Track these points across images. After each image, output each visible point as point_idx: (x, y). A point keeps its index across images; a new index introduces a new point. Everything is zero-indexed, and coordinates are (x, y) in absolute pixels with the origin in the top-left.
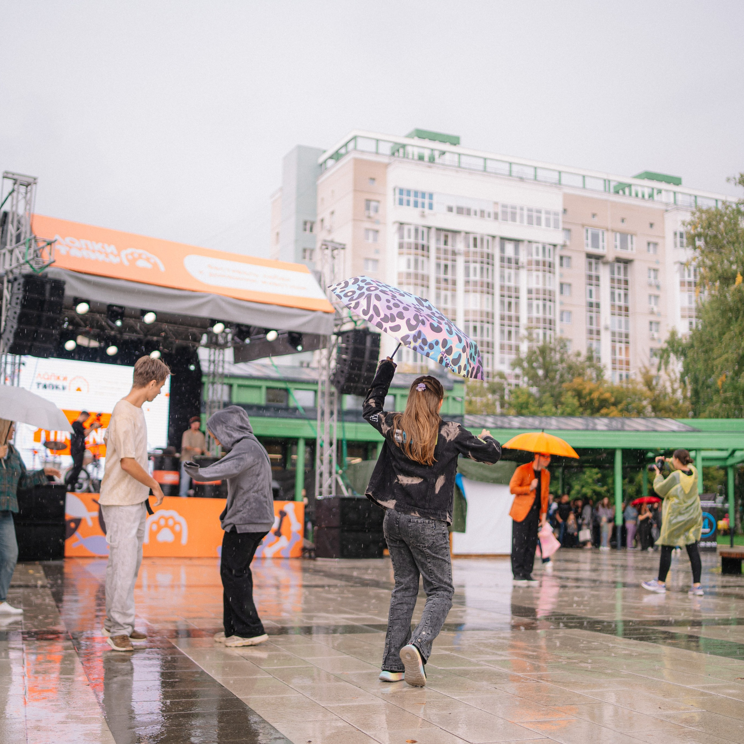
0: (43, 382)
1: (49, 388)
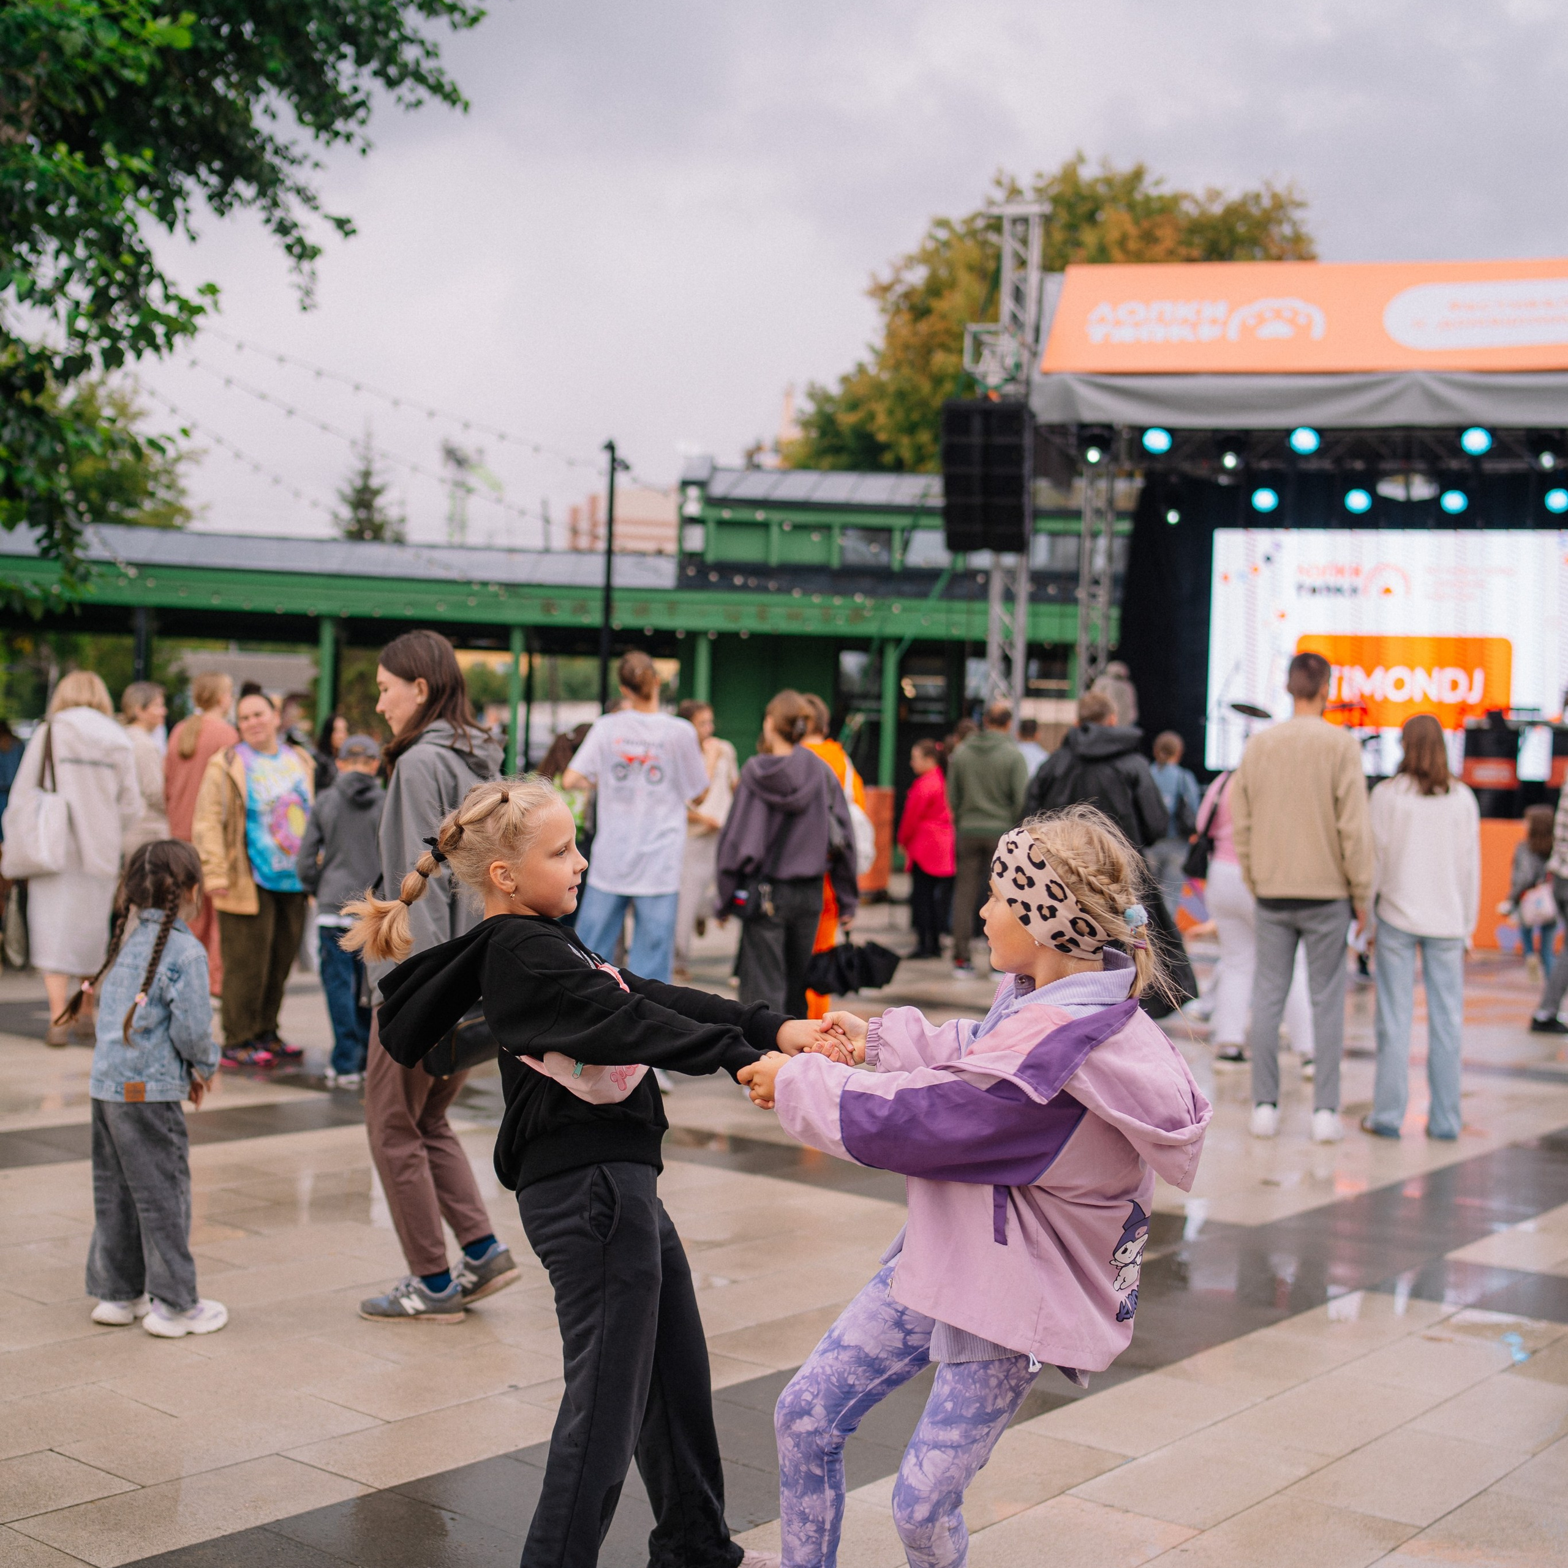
1: (1320, 593)
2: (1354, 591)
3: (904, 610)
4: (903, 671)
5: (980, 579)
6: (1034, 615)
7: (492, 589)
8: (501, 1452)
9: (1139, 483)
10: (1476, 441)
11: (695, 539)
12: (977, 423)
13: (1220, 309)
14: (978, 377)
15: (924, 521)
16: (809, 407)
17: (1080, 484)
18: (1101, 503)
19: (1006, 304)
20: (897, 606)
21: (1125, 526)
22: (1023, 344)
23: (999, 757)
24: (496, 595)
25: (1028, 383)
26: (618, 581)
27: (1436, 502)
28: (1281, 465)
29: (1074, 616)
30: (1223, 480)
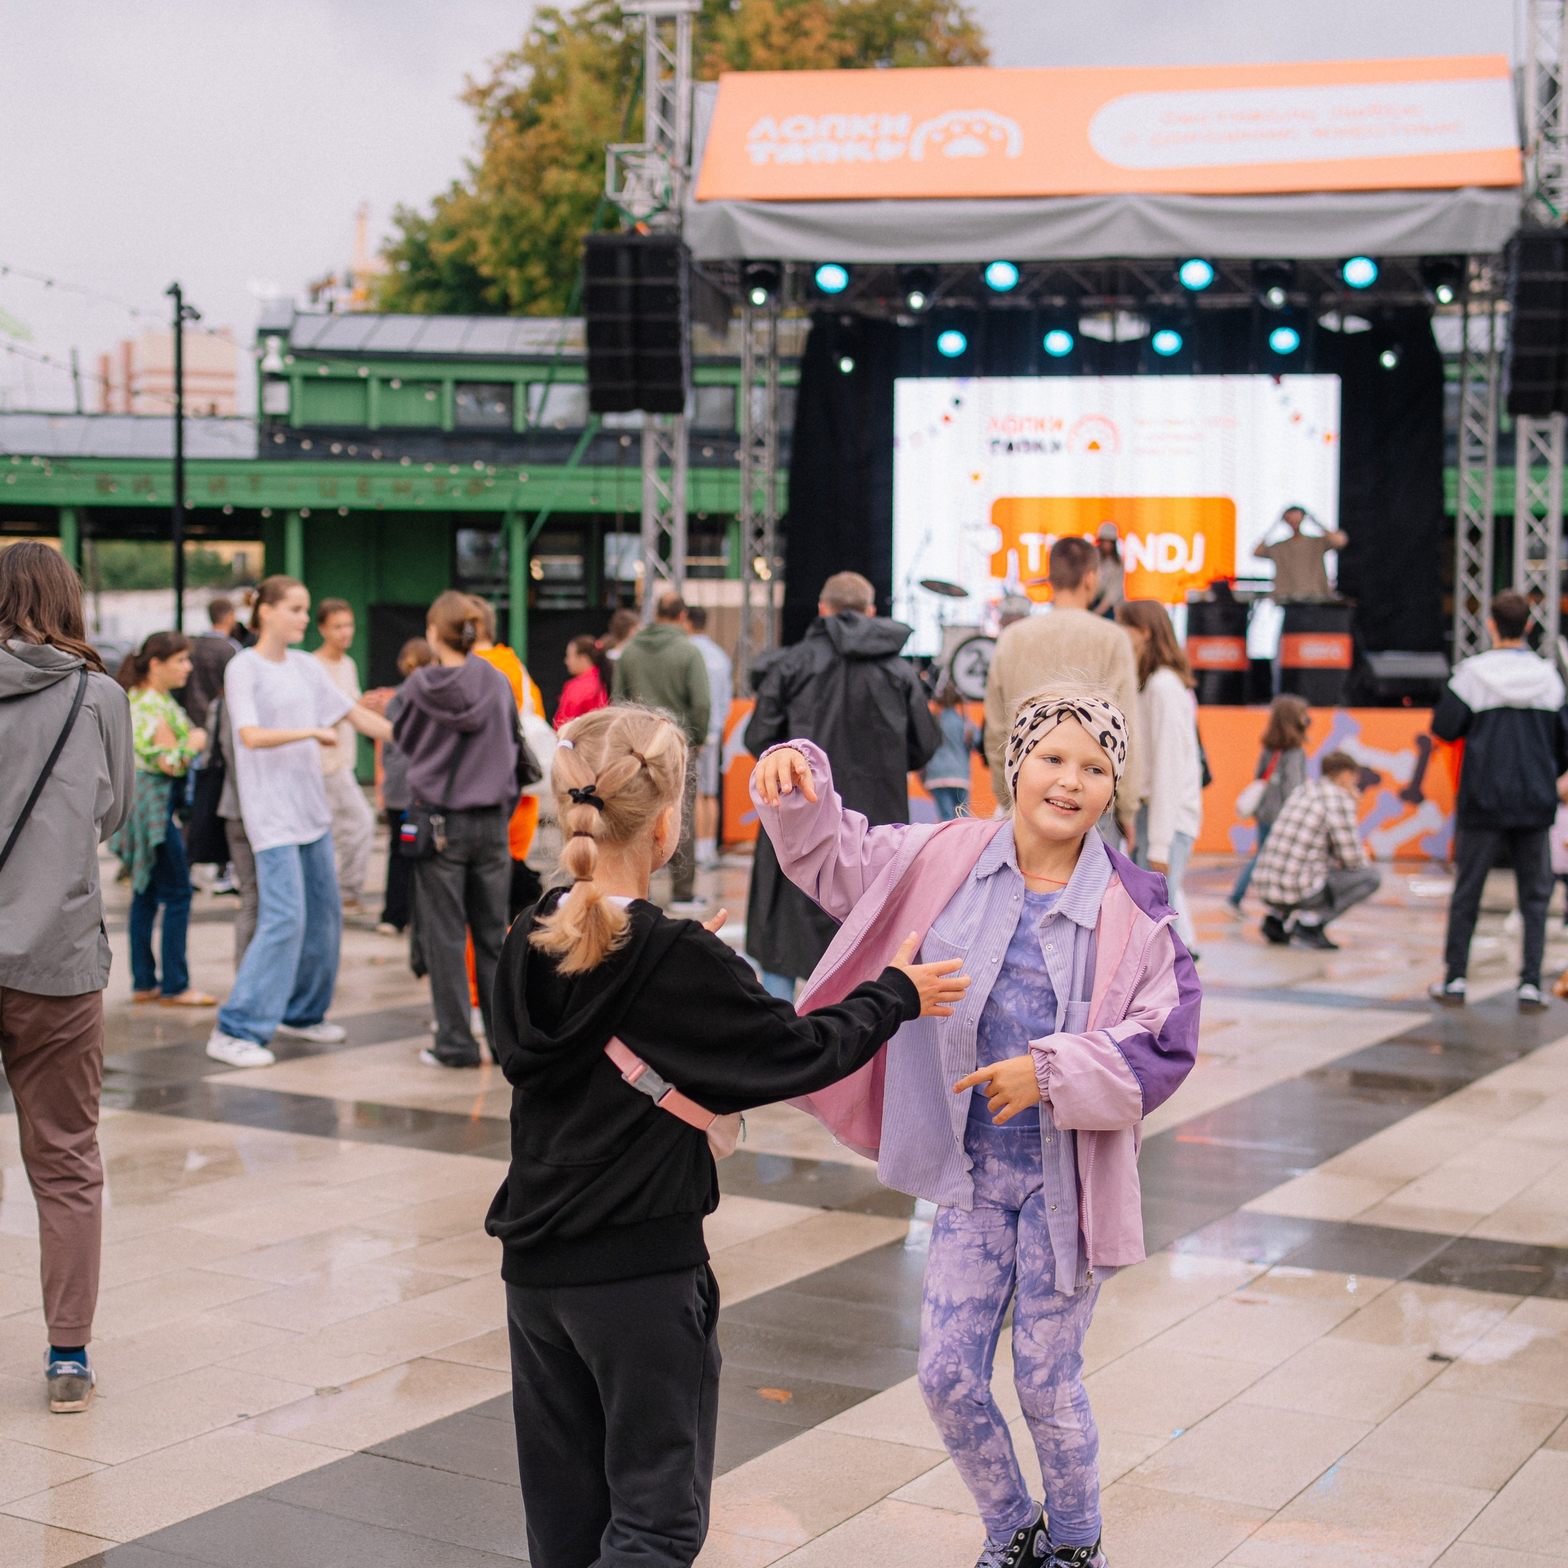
0: (1004, 438)
1: (1019, 450)
2: (1056, 447)
3: (532, 478)
4: (532, 552)
5: (625, 441)
6: (695, 481)
7: (36, 463)
8: (250, 1492)
9: (806, 325)
10: (1196, 275)
11: (279, 399)
12: (624, 261)
13: (901, 124)
14: (623, 205)
15: (562, 374)
16: (398, 235)
17: (737, 326)
18: (761, 350)
19: (653, 120)
20: (524, 473)
21: (791, 376)
22: (674, 167)
23: (671, 654)
24: (42, 471)
25: (680, 213)
26: (189, 452)
27: (1146, 342)
28: (969, 302)
29: (736, 482)
30: (903, 321)
